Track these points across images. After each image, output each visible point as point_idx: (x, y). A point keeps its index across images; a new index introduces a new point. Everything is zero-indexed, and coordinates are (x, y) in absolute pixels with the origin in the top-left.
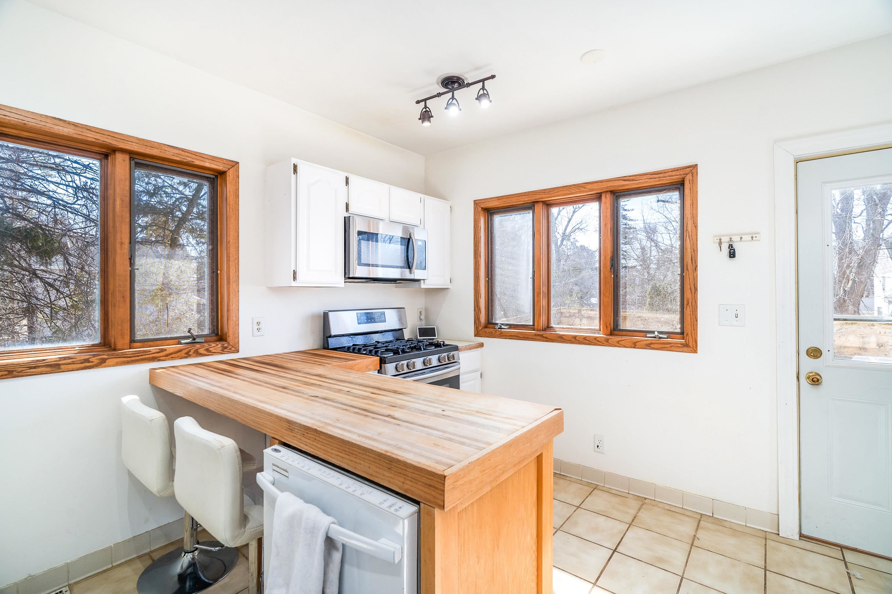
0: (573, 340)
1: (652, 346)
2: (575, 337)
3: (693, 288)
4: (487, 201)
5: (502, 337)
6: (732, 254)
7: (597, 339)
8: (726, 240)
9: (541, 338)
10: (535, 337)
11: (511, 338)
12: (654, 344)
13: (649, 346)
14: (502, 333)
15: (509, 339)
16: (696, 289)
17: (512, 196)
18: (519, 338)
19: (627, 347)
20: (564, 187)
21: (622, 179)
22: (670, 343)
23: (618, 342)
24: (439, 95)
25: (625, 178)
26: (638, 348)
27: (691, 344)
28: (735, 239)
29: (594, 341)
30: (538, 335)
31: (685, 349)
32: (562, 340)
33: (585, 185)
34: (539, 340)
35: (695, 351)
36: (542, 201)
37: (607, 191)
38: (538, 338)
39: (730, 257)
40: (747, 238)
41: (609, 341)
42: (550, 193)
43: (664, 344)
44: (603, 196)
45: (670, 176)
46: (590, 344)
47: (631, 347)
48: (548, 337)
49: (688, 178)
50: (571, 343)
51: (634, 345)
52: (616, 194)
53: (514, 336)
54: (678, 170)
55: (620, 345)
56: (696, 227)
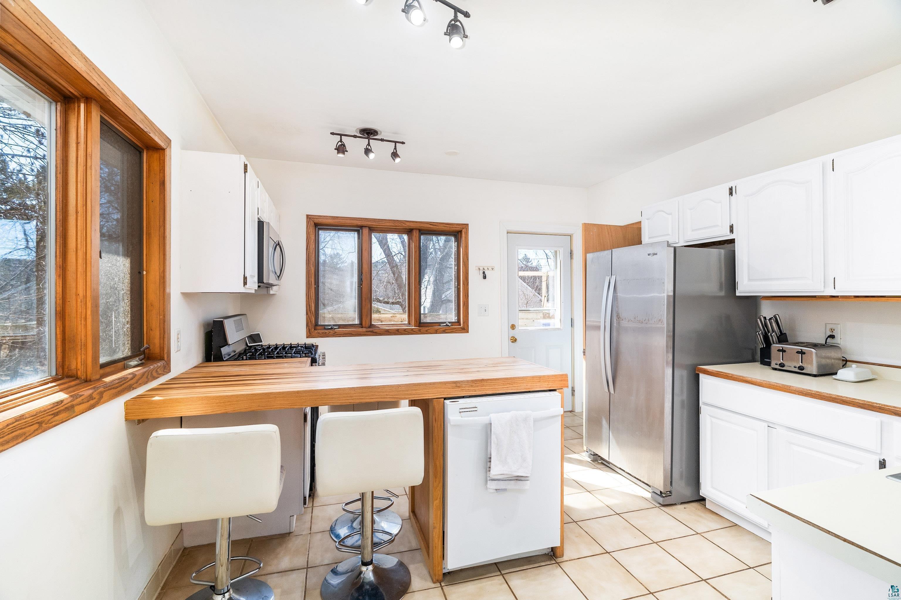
0: (397, 332)
1: (446, 331)
2: (398, 330)
3: (466, 295)
4: (321, 217)
5: (336, 336)
6: (485, 277)
7: (413, 330)
8: (481, 268)
9: (372, 333)
10: (366, 333)
11: (345, 335)
12: (447, 330)
13: (444, 332)
14: (336, 332)
15: (343, 337)
16: (468, 296)
17: (347, 219)
18: (352, 335)
19: (432, 334)
20: (390, 220)
21: (429, 223)
22: (456, 329)
23: (427, 331)
24: (355, 136)
25: (431, 223)
26: (438, 333)
27: (466, 328)
28: (486, 268)
29: (411, 332)
30: (369, 331)
31: (463, 331)
32: (388, 333)
33: (405, 222)
34: (370, 335)
35: (468, 332)
36: (369, 227)
37: (417, 229)
38: (369, 333)
39: (484, 278)
40: (490, 269)
41: (421, 331)
42: (379, 222)
43: (452, 329)
44: (414, 231)
45: (455, 228)
46: (408, 334)
47: (434, 333)
48: (377, 332)
49: (464, 231)
50: (395, 335)
51: (436, 332)
52: (421, 232)
53: (347, 334)
54: (459, 225)
55: (427, 333)
56: (468, 260)
